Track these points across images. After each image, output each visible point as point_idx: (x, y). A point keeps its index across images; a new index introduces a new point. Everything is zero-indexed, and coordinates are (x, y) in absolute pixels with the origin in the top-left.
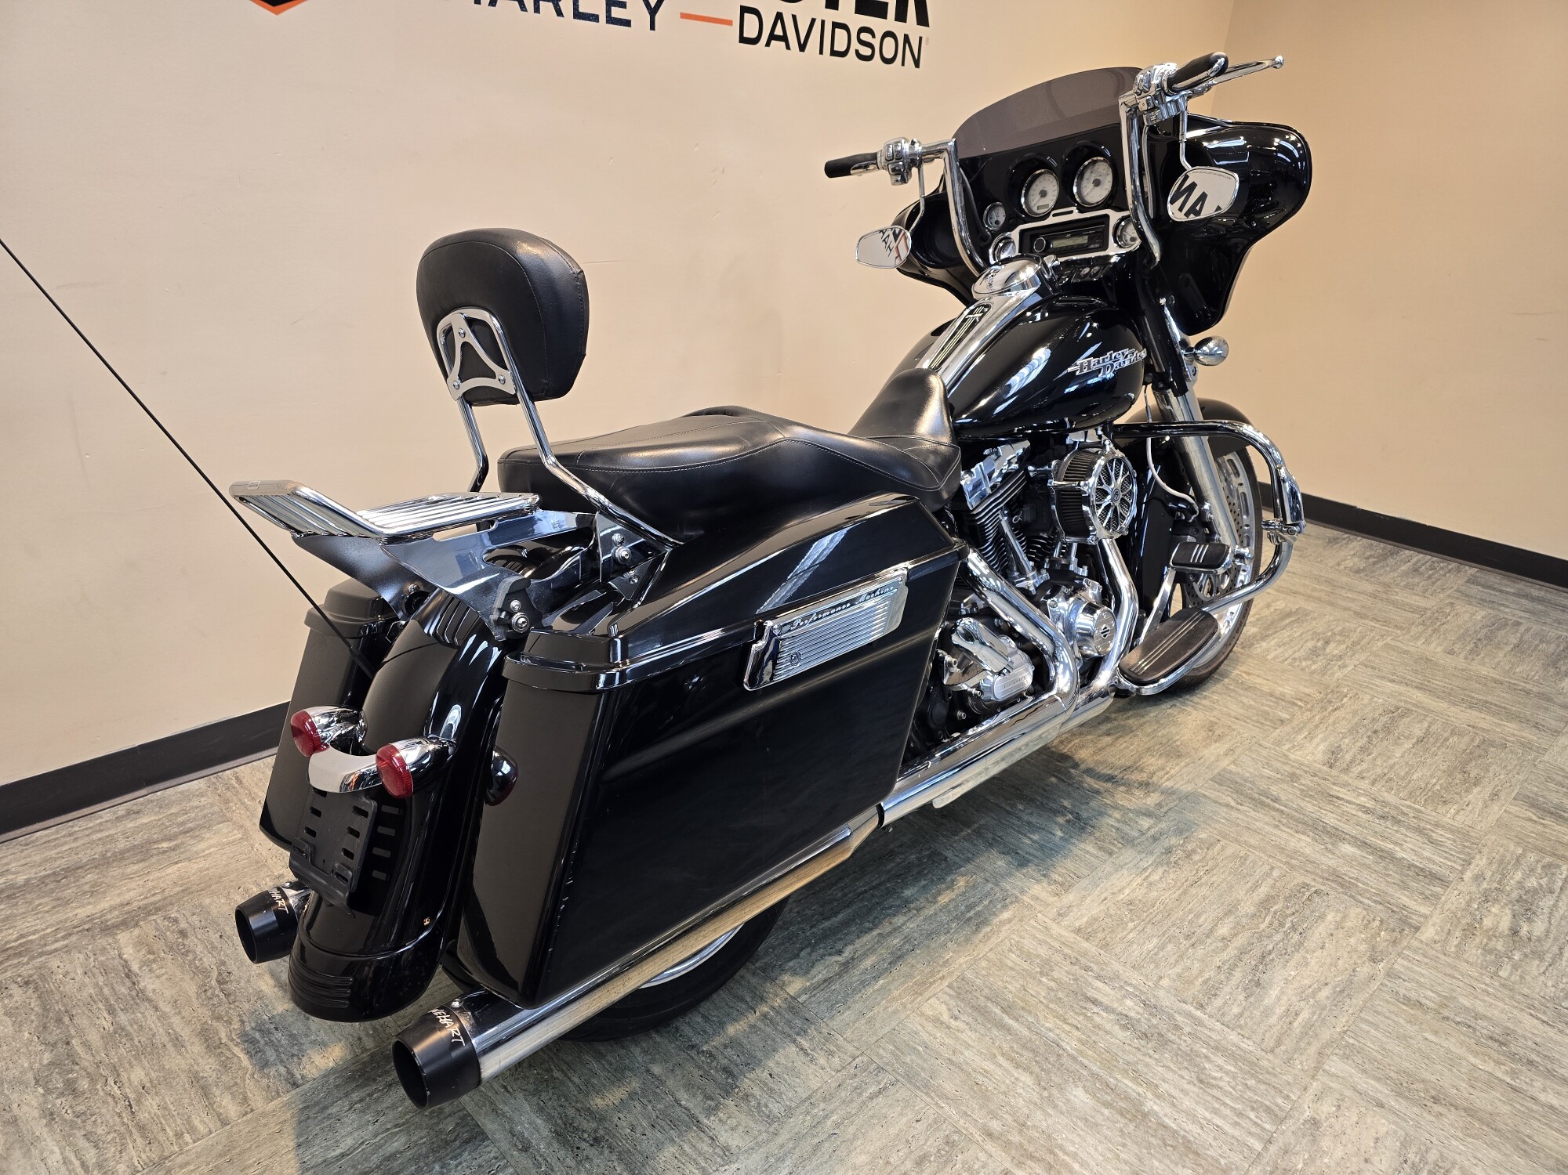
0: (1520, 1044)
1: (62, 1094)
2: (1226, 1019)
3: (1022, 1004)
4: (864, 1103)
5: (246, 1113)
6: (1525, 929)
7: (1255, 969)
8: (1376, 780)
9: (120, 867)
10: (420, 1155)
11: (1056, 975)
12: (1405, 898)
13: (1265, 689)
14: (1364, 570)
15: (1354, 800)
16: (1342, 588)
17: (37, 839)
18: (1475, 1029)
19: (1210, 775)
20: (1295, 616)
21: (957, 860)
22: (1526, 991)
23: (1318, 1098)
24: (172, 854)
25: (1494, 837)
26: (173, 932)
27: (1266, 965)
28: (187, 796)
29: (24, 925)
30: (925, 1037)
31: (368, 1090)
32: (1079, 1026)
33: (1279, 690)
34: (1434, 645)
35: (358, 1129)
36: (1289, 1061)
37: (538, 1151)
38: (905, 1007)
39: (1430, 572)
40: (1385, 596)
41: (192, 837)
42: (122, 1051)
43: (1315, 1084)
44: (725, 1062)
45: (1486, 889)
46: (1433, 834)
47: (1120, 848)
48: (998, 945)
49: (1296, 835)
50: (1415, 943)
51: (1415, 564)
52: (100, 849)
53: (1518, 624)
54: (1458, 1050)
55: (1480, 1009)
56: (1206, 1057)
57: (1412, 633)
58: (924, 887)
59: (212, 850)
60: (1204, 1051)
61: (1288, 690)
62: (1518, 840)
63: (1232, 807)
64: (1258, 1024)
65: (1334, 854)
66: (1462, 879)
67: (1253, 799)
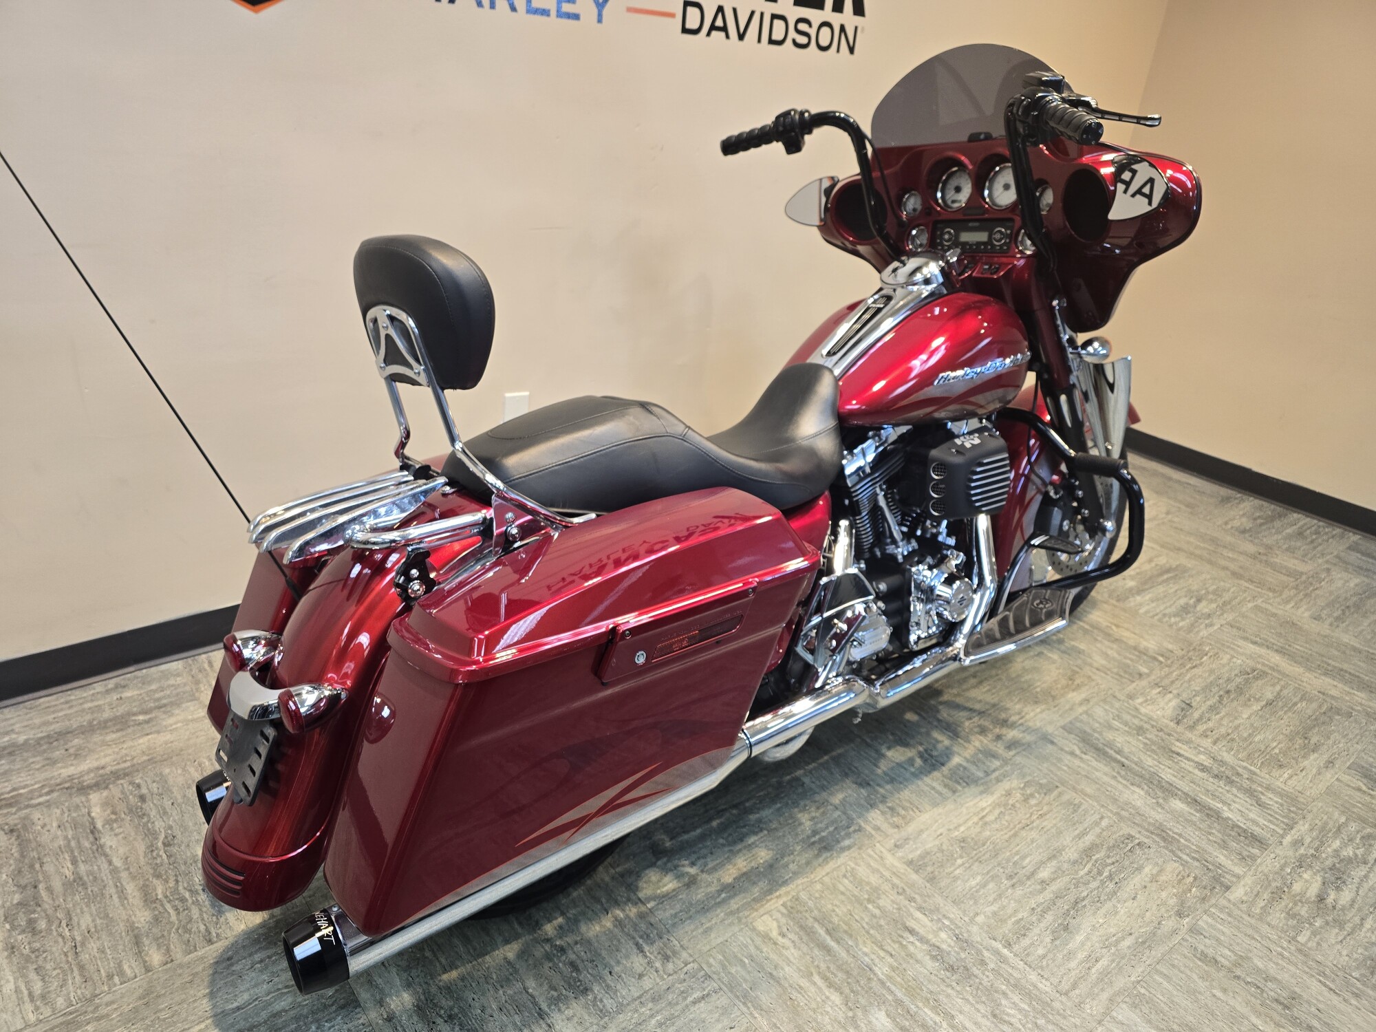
0: (1303, 1009)
1: (23, 931)
2: (1030, 959)
3: (845, 928)
4: (687, 1006)
5: (167, 963)
6: (1332, 895)
7: (1067, 914)
8: (1218, 739)
9: (101, 734)
10: (301, 1015)
11: (881, 903)
12: (1222, 857)
13: (1131, 643)
14: (1249, 530)
15: (1193, 757)
16: (1225, 547)
17: (40, 705)
18: (1263, 991)
19: (1062, 723)
20: (1173, 573)
21: (813, 786)
22: (1320, 958)
24: (146, 726)
25: (1320, 804)
26: (135, 796)
27: (1077, 911)
28: (166, 676)
29: (16, 780)
30: (752, 950)
31: (270, 952)
32: (893, 953)
33: (1144, 644)
34: (1303, 609)
35: (256, 986)
36: (1079, 1005)
37: (400, 1022)
38: (740, 920)
39: (1314, 537)
40: (1264, 558)
41: (165, 713)
42: (77, 897)
44: (573, 957)
45: (1302, 855)
46: (1262, 797)
47: (964, 787)
48: (834, 870)
49: (1132, 788)
50: (1223, 902)
51: (1301, 527)
52: (88, 717)
54: (1242, 1009)
55: (1272, 970)
56: (1004, 994)
57: (1284, 596)
58: (778, 810)
59: (179, 725)
60: (1004, 987)
61: (1150, 644)
62: (1343, 809)
63: (1076, 756)
64: (1059, 967)
65: (1163, 808)
66: (1281, 843)
67: (1097, 749)
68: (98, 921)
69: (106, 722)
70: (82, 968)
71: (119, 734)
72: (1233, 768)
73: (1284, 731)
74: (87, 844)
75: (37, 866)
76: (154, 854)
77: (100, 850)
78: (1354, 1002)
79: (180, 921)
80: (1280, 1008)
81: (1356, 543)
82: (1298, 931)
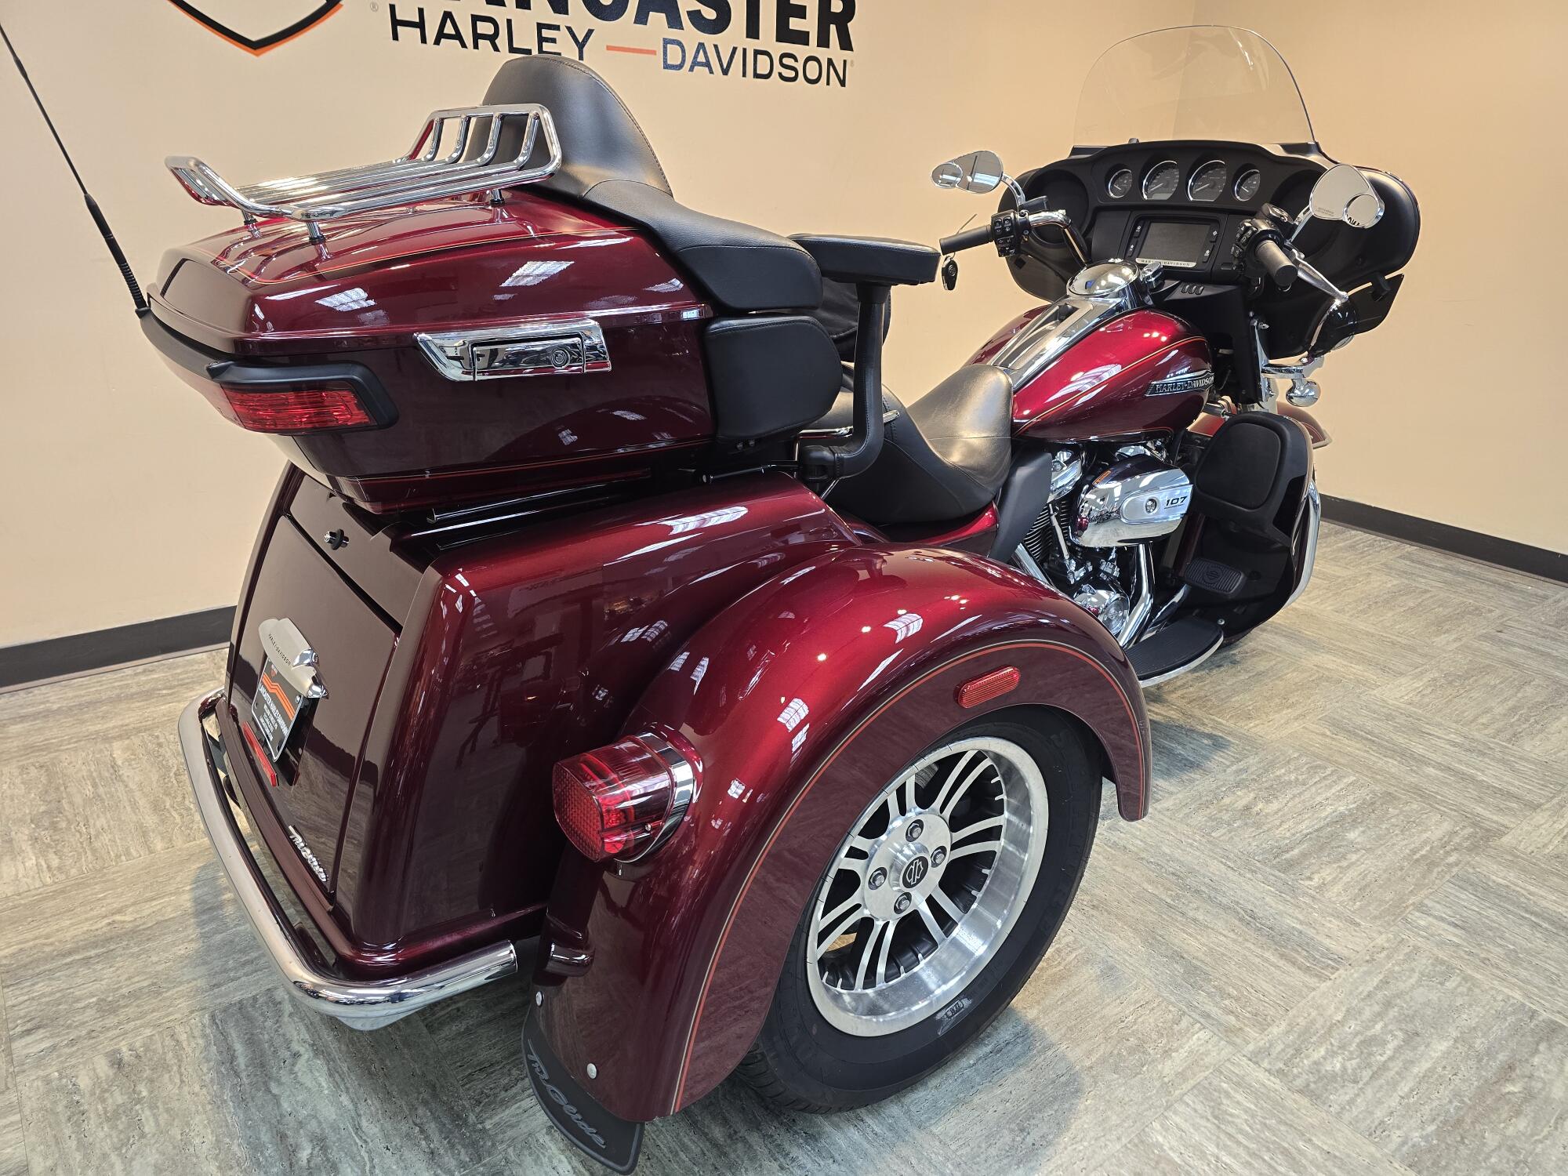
0: (1197, 880)
1: (46, 829)
5: (169, 848)
9: (128, 703)
18: (1161, 867)
22: (1228, 847)
26: (153, 743)
29: (50, 733)
39: (1366, 549)
42: (95, 808)
51: (1354, 542)
52: (117, 692)
54: (1137, 879)
62: (1299, 748)
68: (112, 823)
69: (132, 695)
70: (94, 851)
71: (142, 703)
72: (1200, 720)
73: (1265, 694)
74: (107, 774)
75: (62, 788)
76: (166, 780)
77: (119, 778)
79: (183, 822)
80: (1174, 878)
81: (1410, 553)
82: (1214, 829)
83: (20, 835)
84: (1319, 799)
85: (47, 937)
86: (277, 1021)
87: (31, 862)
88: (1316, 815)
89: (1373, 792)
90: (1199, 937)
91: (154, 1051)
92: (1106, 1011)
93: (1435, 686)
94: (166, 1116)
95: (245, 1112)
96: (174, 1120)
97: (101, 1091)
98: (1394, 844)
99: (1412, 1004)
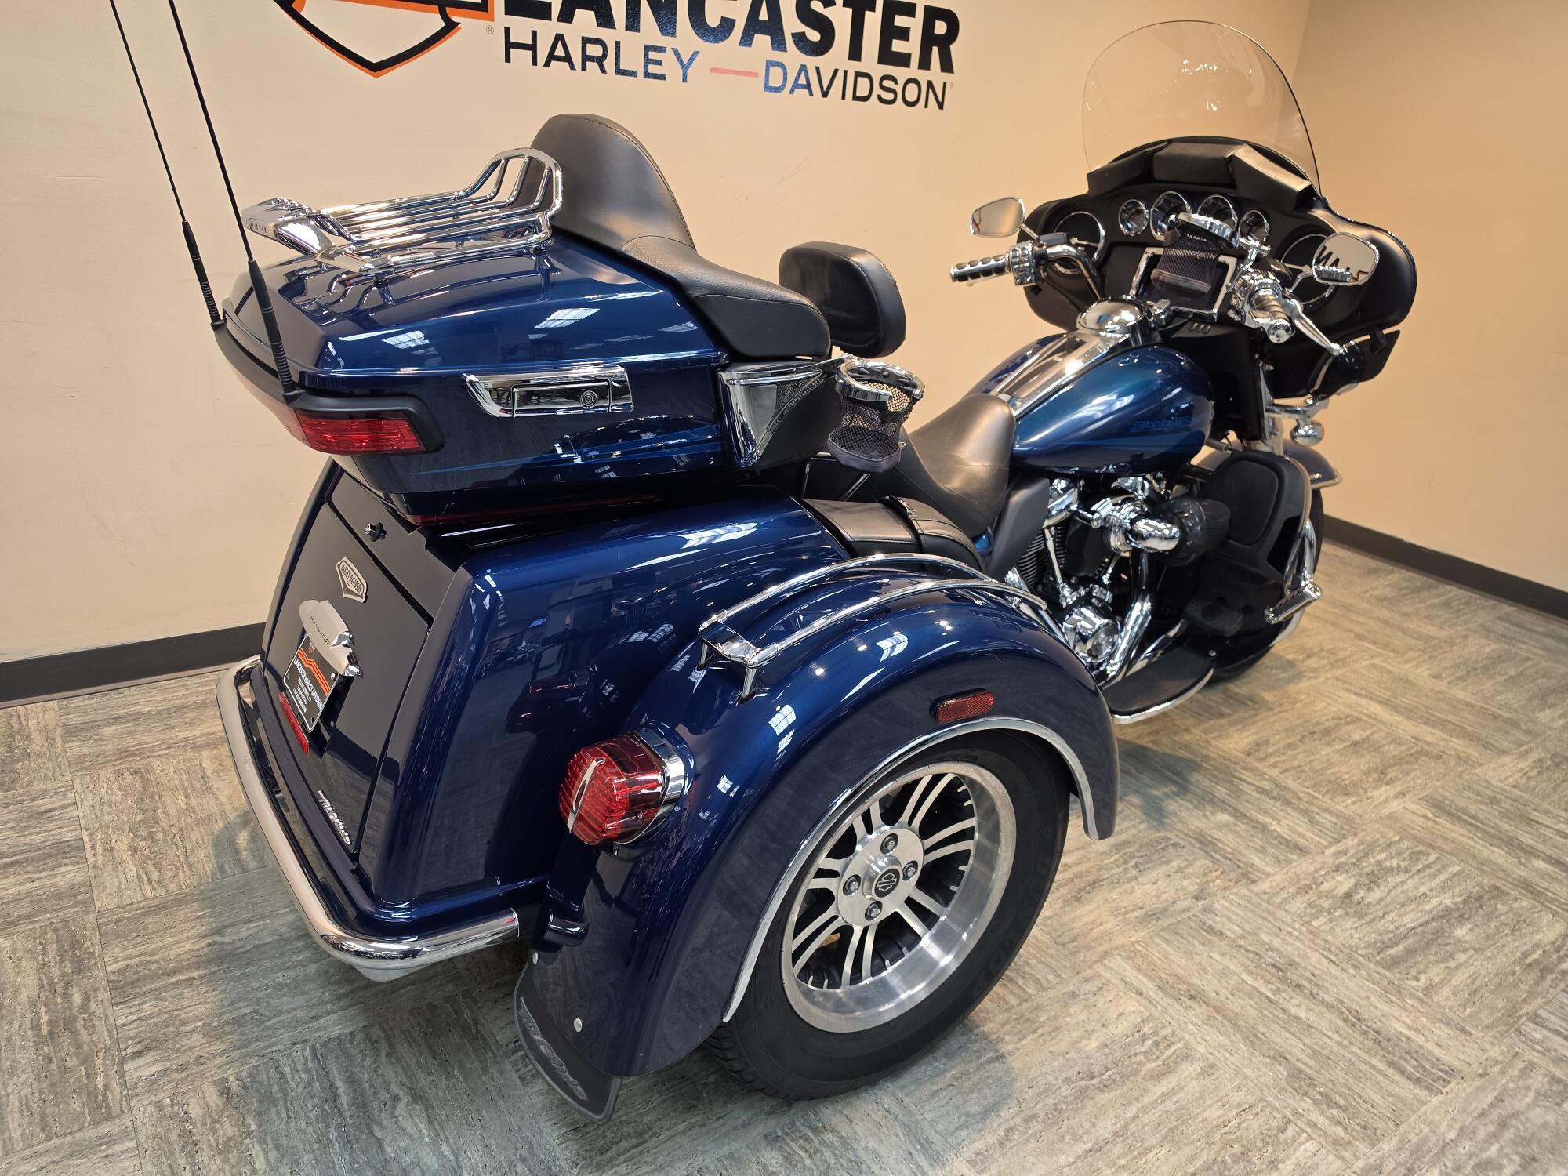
0: (1297, 973)
1: (144, 839)
6: (1361, 893)
8: (1288, 770)
12: (1256, 859)
14: (1392, 598)
15: (1255, 783)
16: (1357, 612)
18: (1261, 957)
22: (1329, 938)
23: (1086, 980)
25: (1377, 826)
27: (1094, 888)
29: (140, 738)
34: (1419, 671)
36: (1074, 954)
39: (1462, 607)
40: (1397, 623)
42: (189, 820)
43: (1088, 971)
45: (1342, 862)
46: (1317, 817)
50: (1245, 892)
53: (1528, 659)
54: (1235, 968)
55: (1277, 943)
57: (1406, 657)
62: (1400, 831)
65: (1207, 818)
66: (1323, 852)
67: (1155, 770)
70: (191, 866)
72: (1294, 793)
73: (1362, 767)
74: (198, 785)
77: (210, 790)
78: (1352, 971)
80: (1274, 970)
81: (1508, 615)
82: (1315, 917)
83: (119, 844)
84: (1423, 889)
85: (152, 954)
86: (375, 1061)
87: (132, 874)
88: (1421, 908)
89: (1479, 884)
90: (1302, 1037)
91: (260, 1083)
92: (1207, 1114)
93: (1541, 767)
94: (275, 1153)
95: (350, 1154)
96: (283, 1156)
97: (213, 1123)
98: (1504, 946)
99: (1528, 1125)
